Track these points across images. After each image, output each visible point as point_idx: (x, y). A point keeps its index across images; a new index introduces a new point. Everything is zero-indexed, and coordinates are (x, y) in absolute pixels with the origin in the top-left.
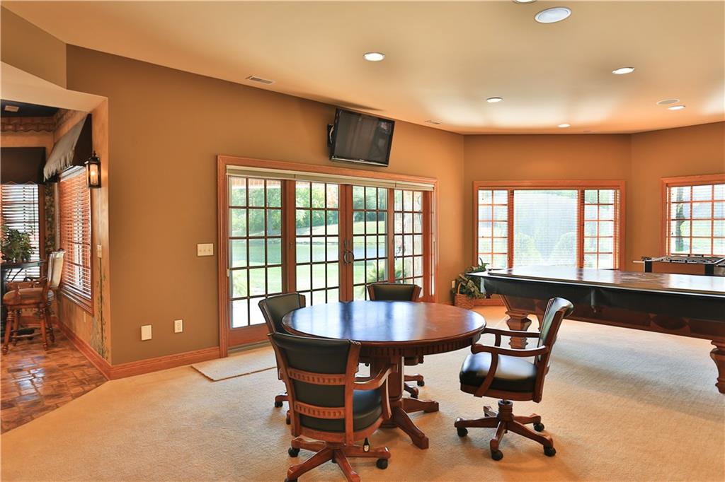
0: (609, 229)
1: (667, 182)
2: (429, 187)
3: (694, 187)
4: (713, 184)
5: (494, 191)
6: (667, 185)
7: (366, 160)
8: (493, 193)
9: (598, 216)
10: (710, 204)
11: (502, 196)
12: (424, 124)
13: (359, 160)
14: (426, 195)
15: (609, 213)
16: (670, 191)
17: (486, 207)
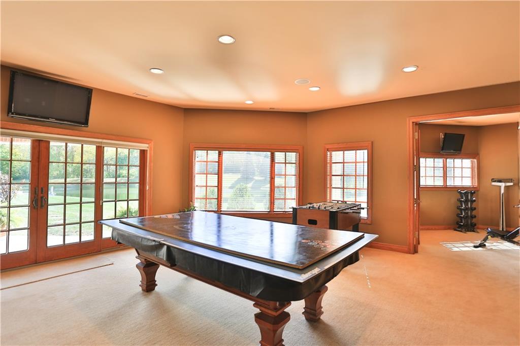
0: (292, 181)
1: (327, 147)
2: (144, 146)
3: (346, 152)
4: (356, 150)
5: (209, 151)
6: (328, 150)
7: (56, 120)
8: (207, 152)
9: (285, 171)
10: (354, 164)
11: (213, 155)
12: (132, 96)
13: (48, 118)
14: (143, 153)
15: (292, 169)
16: (331, 154)
17: (200, 163)
